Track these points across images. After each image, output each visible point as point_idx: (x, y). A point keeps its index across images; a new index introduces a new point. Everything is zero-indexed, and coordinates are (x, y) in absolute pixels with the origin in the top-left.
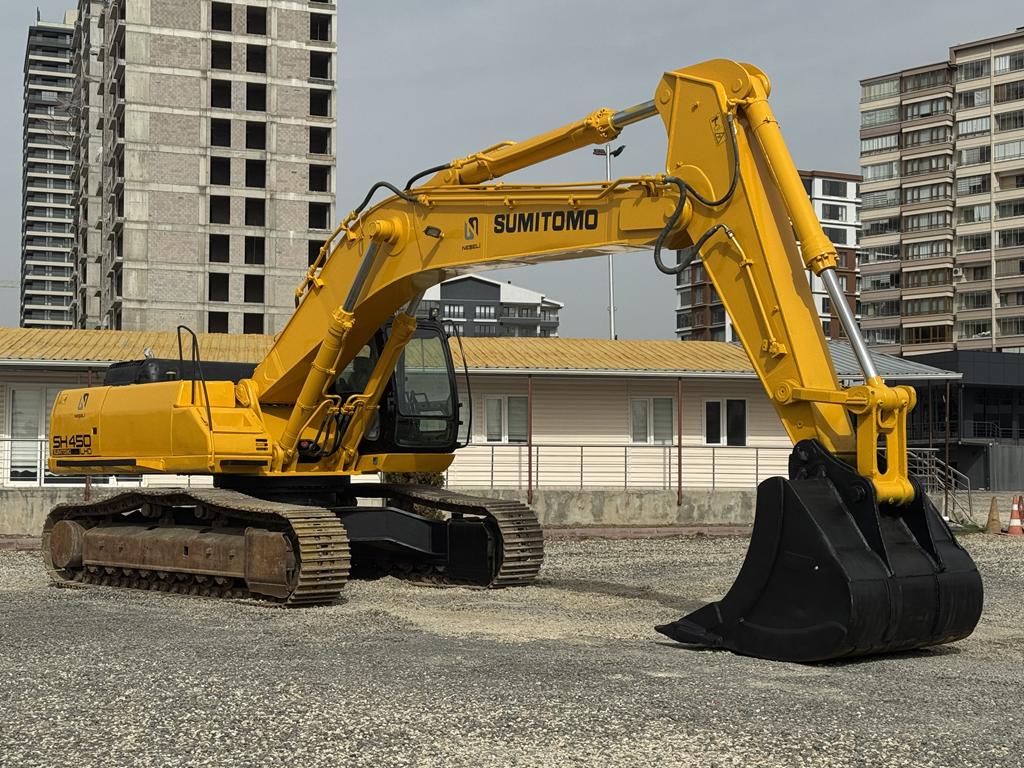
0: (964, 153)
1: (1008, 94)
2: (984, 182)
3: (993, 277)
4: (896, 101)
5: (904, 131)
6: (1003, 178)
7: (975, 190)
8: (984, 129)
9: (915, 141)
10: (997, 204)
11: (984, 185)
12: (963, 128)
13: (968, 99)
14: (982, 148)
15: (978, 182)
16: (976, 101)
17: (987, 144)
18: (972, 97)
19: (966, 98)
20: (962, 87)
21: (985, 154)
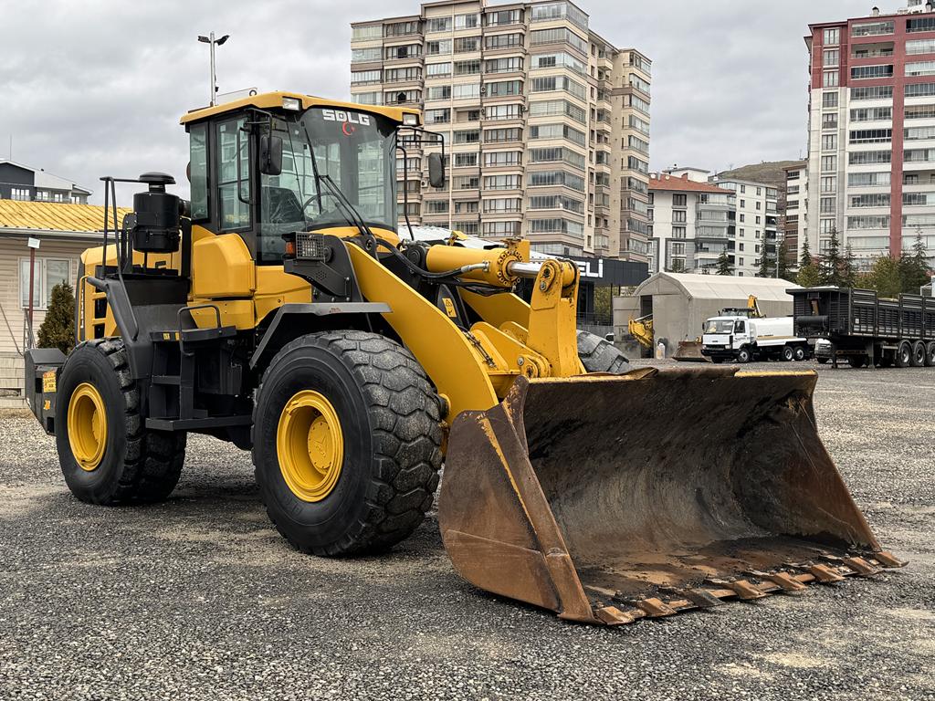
0: (430, 90)
1: (464, 47)
2: (445, 114)
3: (451, 190)
4: (379, 43)
5: (385, 68)
6: (459, 112)
7: (439, 120)
8: (446, 72)
9: (395, 77)
10: (455, 132)
11: (444, 117)
12: (430, 70)
13: (435, 47)
14: (444, 87)
15: (440, 114)
16: (440, 50)
17: (448, 85)
18: (438, 46)
19: (433, 46)
20: (430, 37)
21: (446, 92)
